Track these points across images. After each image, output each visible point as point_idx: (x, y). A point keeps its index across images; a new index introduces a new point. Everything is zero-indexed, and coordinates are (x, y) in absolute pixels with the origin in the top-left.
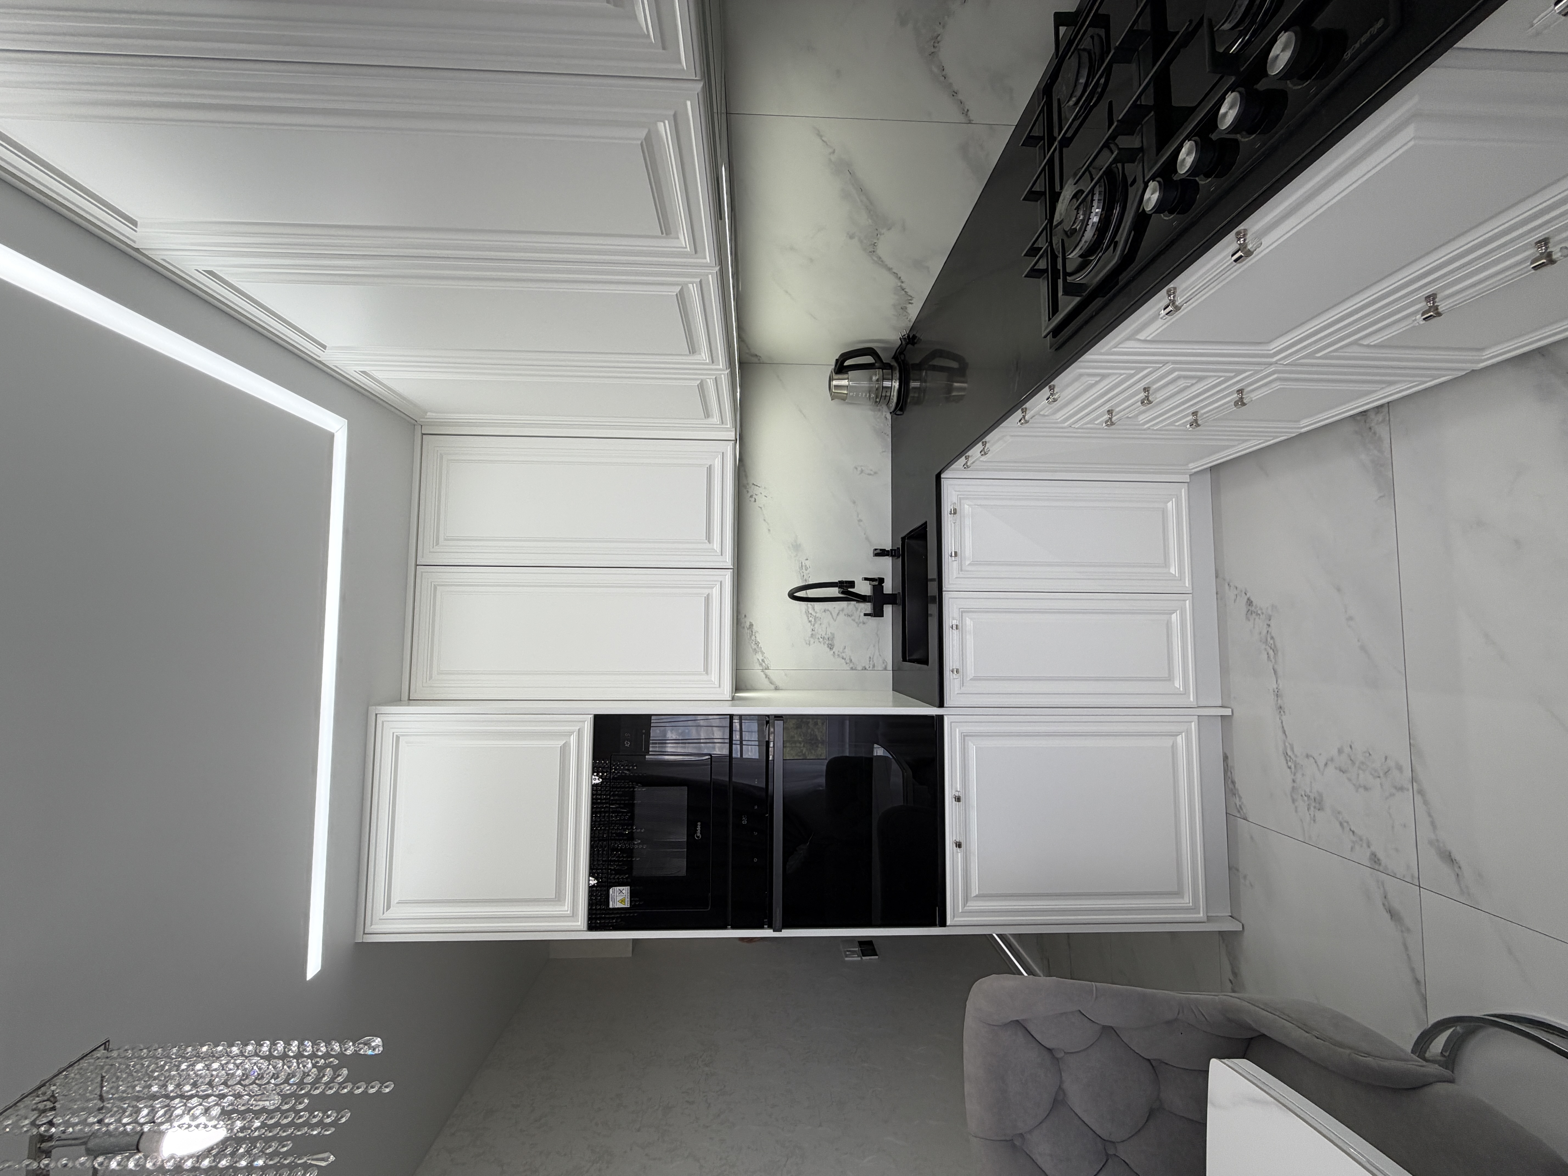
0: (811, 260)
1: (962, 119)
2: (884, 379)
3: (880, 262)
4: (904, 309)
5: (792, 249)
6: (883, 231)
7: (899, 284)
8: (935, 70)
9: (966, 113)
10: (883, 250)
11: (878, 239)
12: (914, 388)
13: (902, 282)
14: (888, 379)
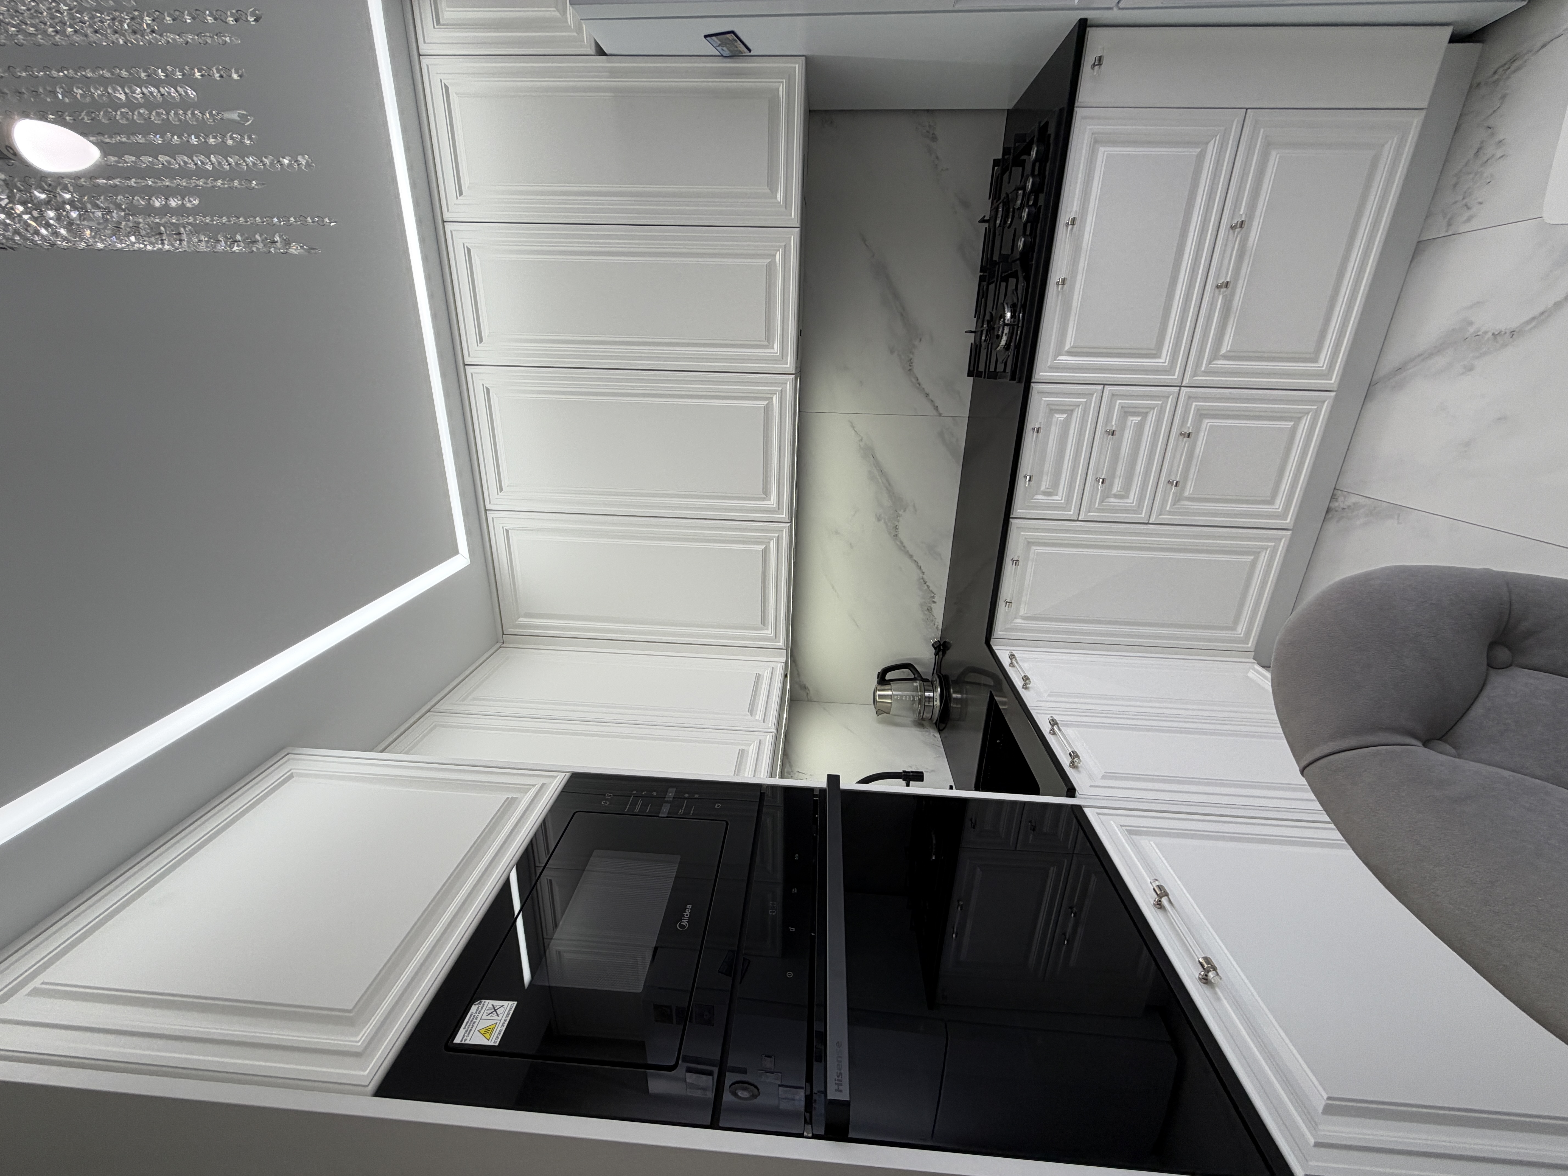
0: (851, 546)
1: (935, 413)
2: (926, 690)
3: (902, 548)
4: (929, 610)
5: (837, 533)
6: (901, 512)
7: (921, 575)
8: (913, 380)
9: (936, 408)
10: (903, 535)
11: (898, 522)
12: (956, 699)
13: (923, 573)
14: (929, 691)
